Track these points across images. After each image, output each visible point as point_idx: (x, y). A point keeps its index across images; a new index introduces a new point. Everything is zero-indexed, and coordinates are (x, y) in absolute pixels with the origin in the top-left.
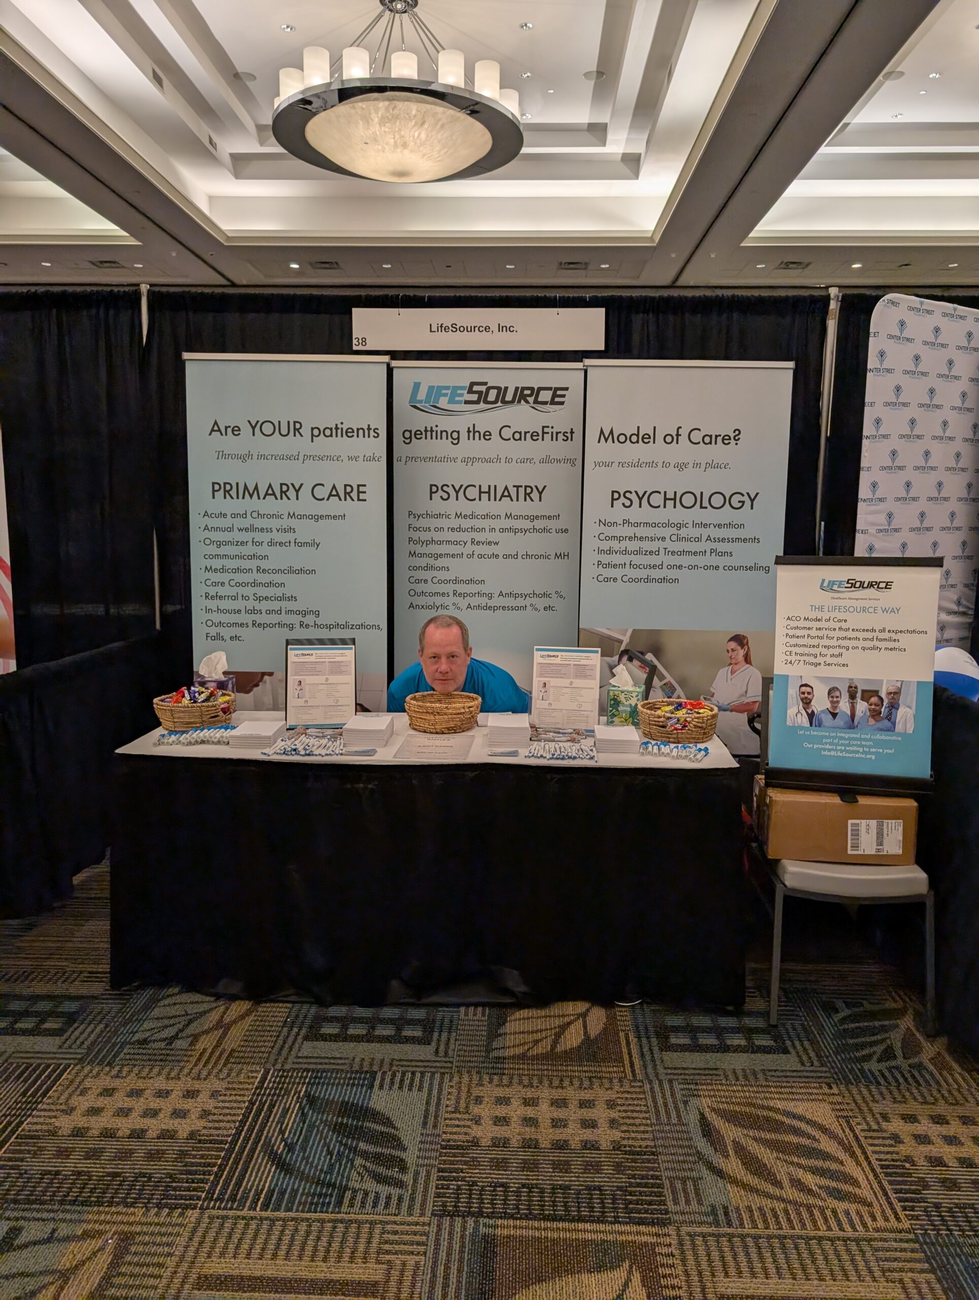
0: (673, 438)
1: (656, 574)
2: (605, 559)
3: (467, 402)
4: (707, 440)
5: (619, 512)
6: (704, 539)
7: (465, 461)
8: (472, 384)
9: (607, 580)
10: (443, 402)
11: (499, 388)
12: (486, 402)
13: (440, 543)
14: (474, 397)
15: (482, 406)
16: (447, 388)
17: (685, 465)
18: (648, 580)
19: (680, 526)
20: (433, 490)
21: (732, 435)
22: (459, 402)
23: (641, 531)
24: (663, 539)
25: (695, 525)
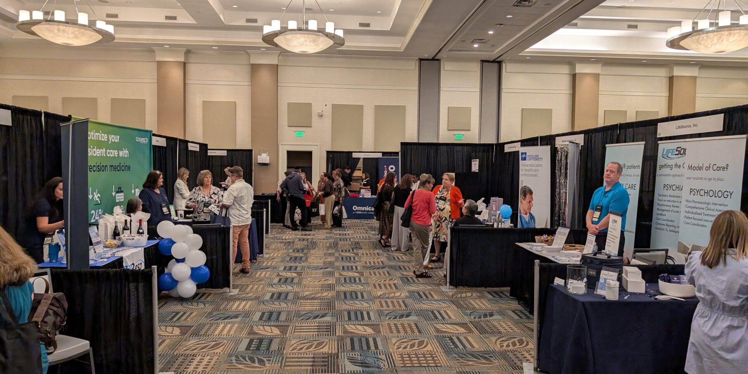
0: (708, 168)
1: (701, 223)
2: (687, 215)
3: (676, 155)
4: (718, 169)
5: (692, 197)
6: (715, 210)
7: (674, 176)
8: (678, 148)
9: (687, 223)
10: (670, 155)
11: (684, 149)
12: (681, 154)
13: (664, 205)
14: (677, 153)
15: (679, 156)
16: (671, 150)
17: (711, 179)
18: (698, 225)
19: (708, 204)
20: (665, 186)
21: (725, 167)
22: (673, 155)
23: (698, 205)
24: (703, 209)
25: (713, 204)
